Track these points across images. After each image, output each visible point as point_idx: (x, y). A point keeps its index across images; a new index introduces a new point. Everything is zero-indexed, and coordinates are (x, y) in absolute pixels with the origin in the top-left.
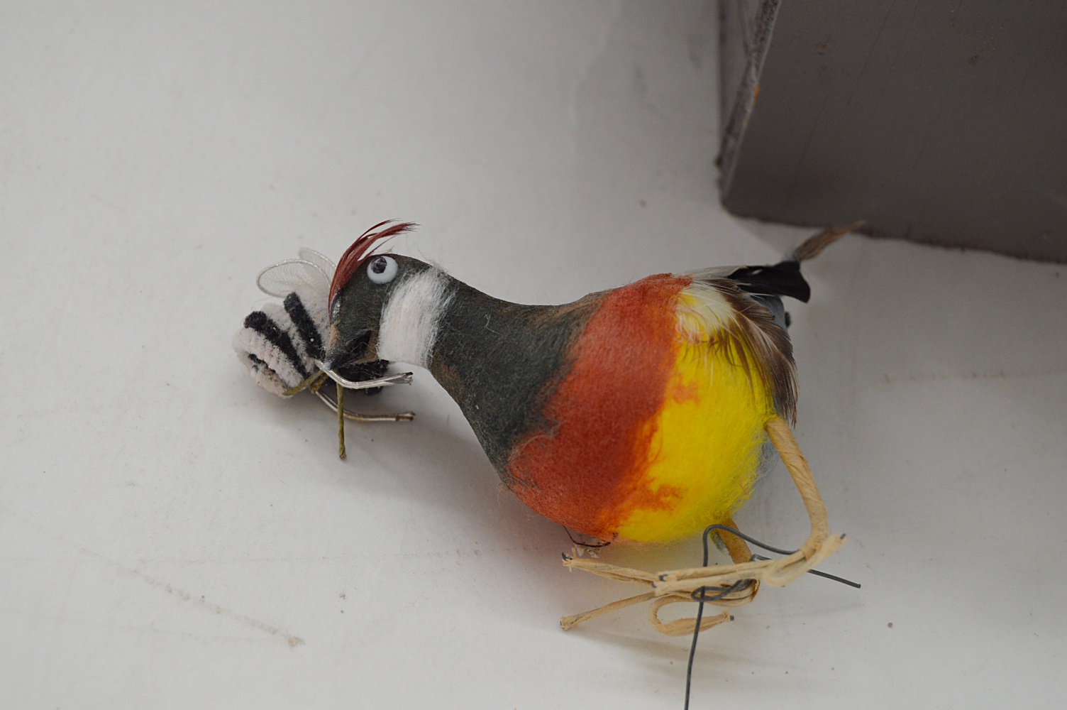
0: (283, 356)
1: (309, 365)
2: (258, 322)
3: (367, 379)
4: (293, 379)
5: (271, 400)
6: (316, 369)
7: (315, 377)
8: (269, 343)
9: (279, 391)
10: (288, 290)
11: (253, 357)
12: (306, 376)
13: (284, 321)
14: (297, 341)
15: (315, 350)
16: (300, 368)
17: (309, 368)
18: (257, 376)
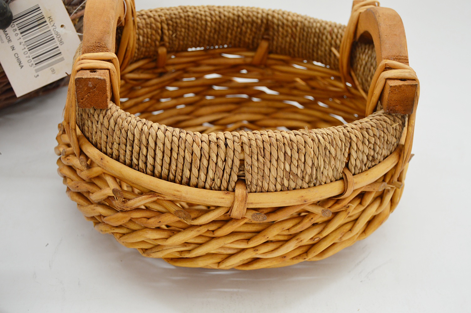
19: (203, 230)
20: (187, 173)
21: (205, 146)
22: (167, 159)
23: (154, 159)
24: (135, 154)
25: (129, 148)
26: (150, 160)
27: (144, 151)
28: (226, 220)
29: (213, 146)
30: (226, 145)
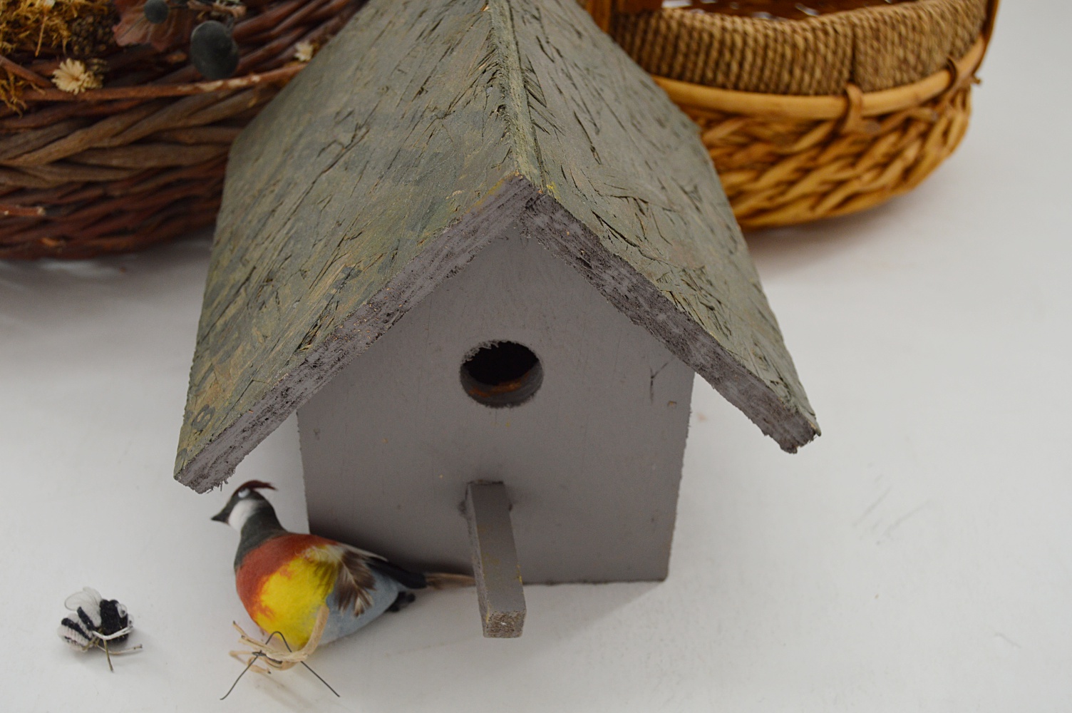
0: (77, 633)
1: (89, 634)
2: (66, 622)
3: (112, 633)
4: (85, 642)
5: (77, 654)
6: (94, 635)
7: (94, 639)
8: (70, 629)
9: (81, 649)
10: (76, 607)
11: (66, 638)
12: (90, 639)
13: (76, 619)
14: (83, 626)
15: (91, 627)
16: (86, 637)
17: (90, 636)
18: (68, 645)
19: (803, 157)
20: (786, 77)
21: (810, 36)
22: (759, 62)
23: (741, 65)
24: (711, 63)
25: (702, 57)
26: (735, 67)
27: (727, 55)
28: (834, 136)
29: (821, 35)
30: (836, 31)
